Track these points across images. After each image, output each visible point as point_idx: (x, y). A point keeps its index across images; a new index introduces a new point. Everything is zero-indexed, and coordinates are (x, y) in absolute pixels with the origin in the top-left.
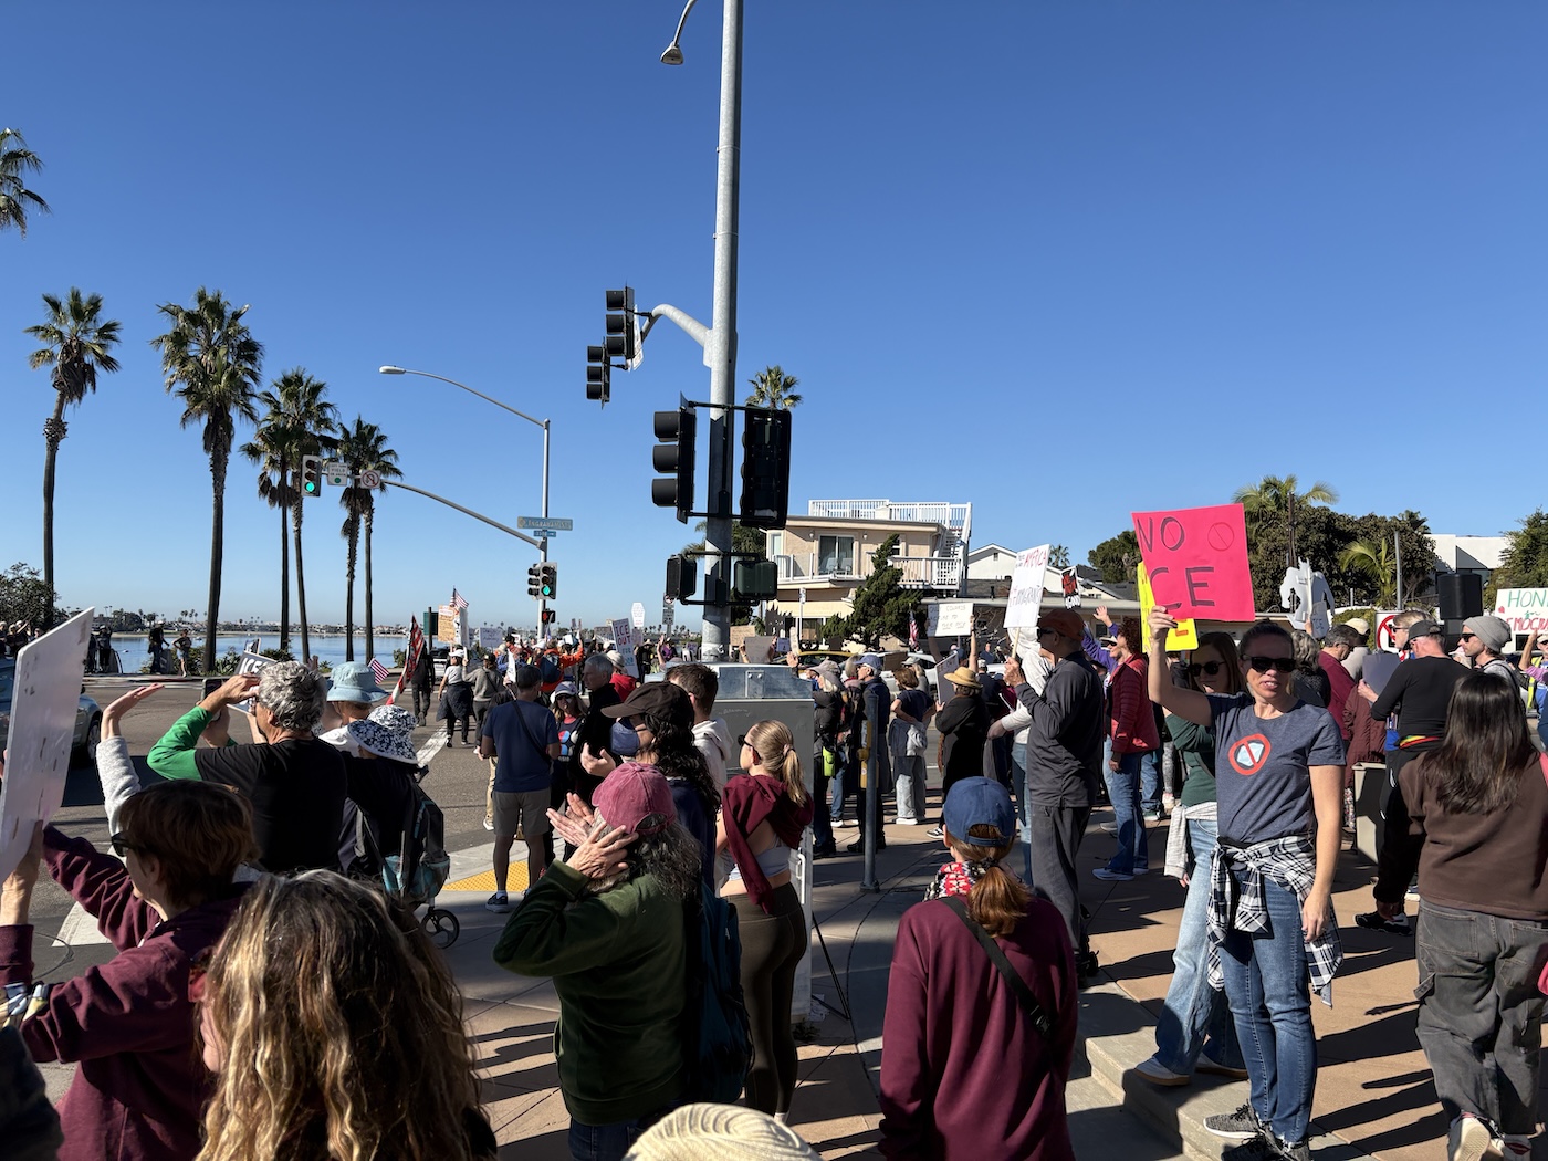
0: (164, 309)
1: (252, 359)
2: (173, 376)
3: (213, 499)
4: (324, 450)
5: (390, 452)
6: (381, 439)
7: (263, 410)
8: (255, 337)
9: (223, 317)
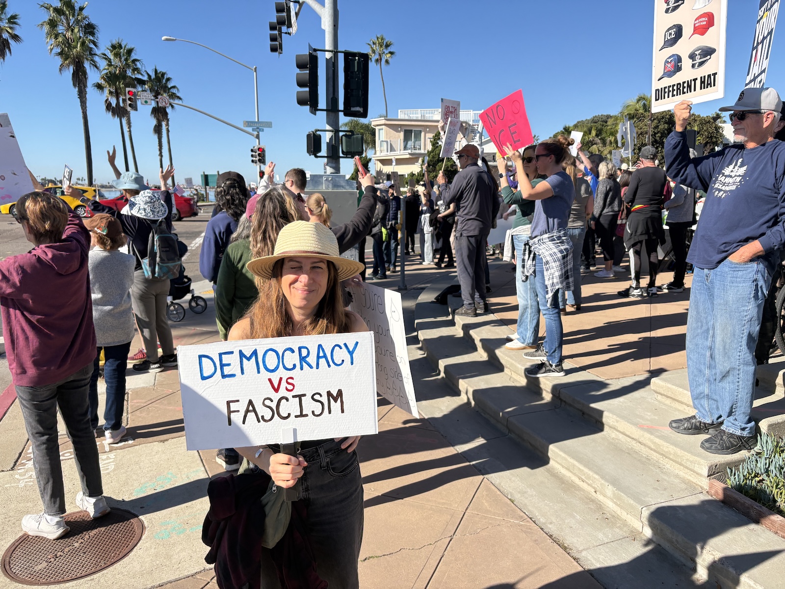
0: (42, 6)
1: (93, 34)
2: (52, 45)
3: (82, 113)
4: (138, 86)
5: (174, 87)
6: (168, 79)
7: (103, 64)
8: (93, 21)
9: (75, 10)
